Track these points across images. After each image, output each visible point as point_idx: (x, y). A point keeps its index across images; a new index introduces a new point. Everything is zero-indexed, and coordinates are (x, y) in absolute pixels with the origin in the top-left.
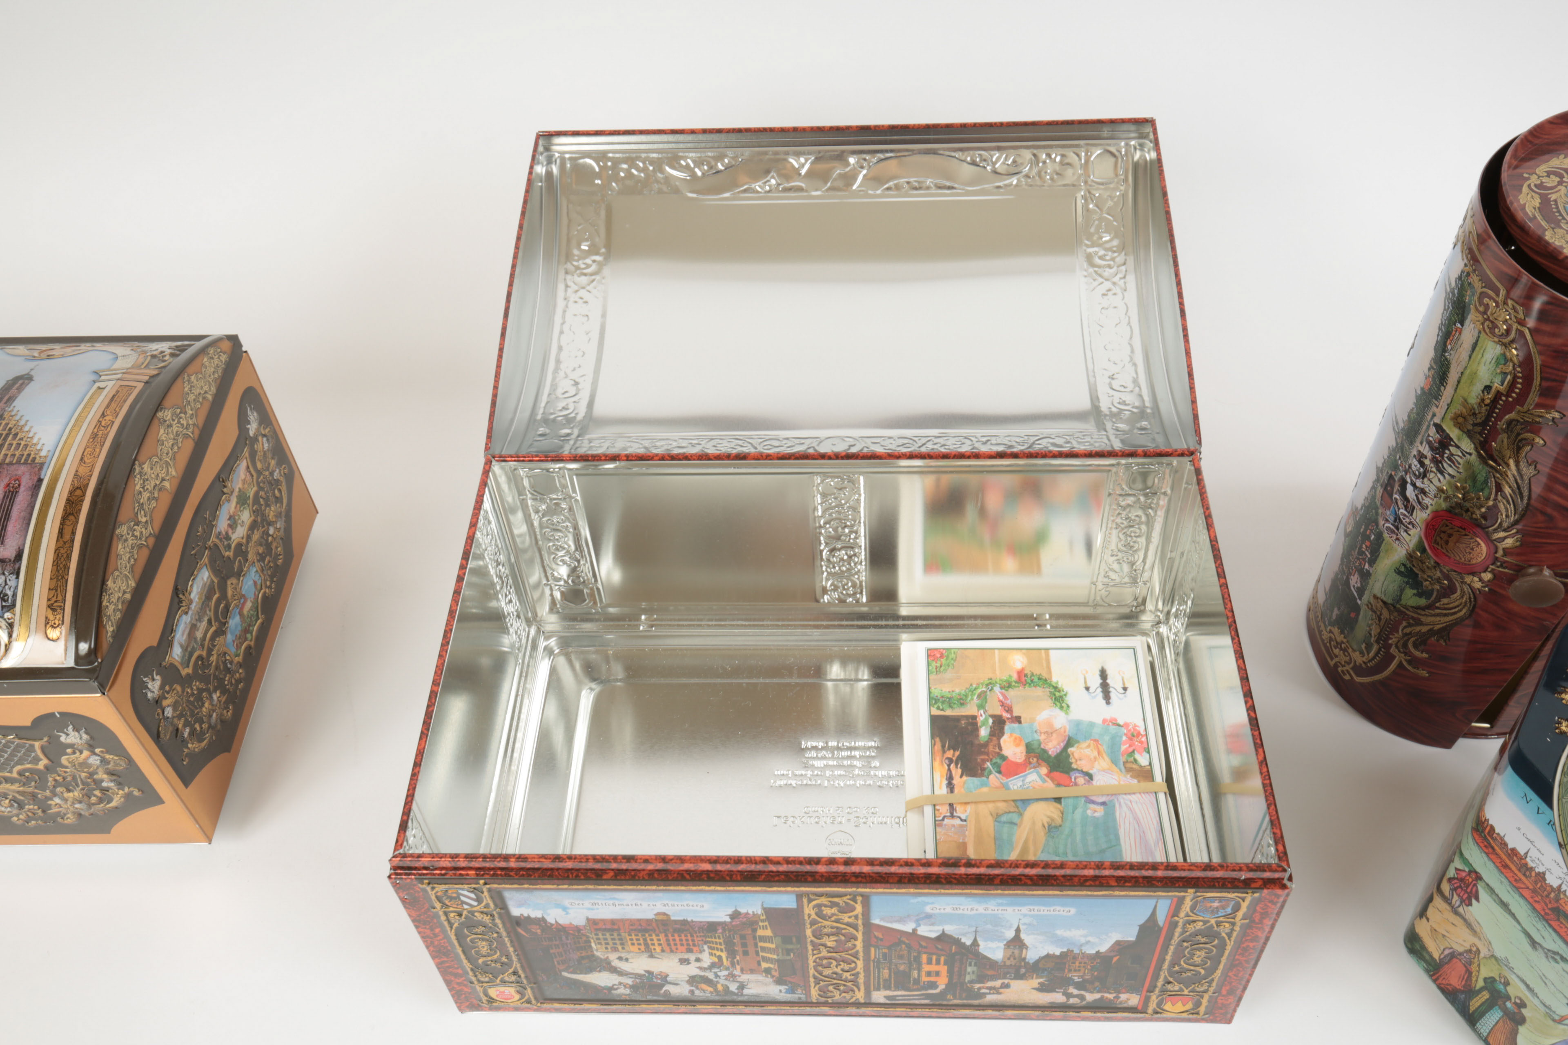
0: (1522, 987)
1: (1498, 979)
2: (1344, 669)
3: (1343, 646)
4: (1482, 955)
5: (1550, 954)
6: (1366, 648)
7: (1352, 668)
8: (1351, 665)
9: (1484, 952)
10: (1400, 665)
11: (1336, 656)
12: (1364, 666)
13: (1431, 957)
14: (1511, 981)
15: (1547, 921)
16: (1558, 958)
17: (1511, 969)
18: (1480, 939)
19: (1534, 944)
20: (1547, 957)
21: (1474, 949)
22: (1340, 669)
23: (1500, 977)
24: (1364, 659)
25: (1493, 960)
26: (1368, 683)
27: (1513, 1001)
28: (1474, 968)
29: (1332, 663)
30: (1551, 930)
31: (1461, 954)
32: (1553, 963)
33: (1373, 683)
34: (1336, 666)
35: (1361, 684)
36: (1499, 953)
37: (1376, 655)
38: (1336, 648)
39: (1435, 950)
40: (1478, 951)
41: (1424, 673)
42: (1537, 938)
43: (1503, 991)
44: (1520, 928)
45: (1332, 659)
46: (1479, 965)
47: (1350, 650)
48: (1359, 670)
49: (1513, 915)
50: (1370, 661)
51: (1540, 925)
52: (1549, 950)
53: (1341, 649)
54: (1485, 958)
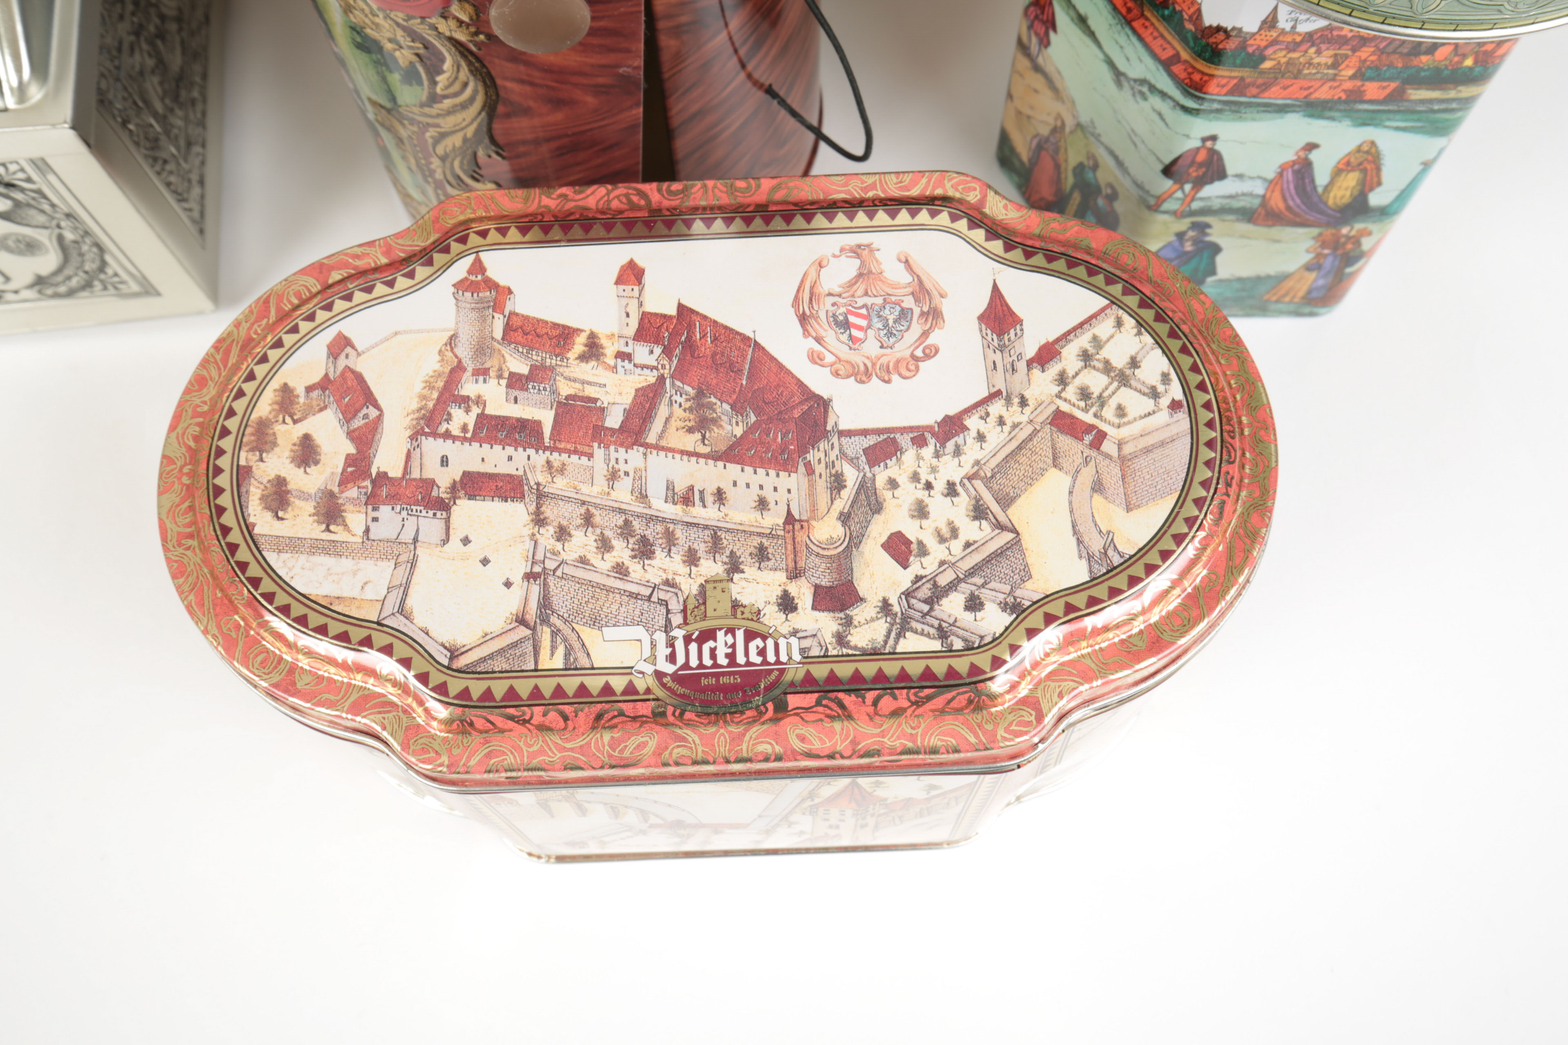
0: (1110, 162)
1: (1086, 163)
4: (1067, 130)
5: (1138, 87)
9: (1070, 123)
13: (1020, 161)
14: (1100, 161)
15: (1129, 23)
16: (1145, 89)
17: (1097, 137)
18: (1063, 102)
19: (1118, 75)
20: (1134, 95)
21: (1059, 123)
23: (1088, 158)
25: (1079, 132)
27: (1104, 193)
28: (1061, 157)
30: (1134, 39)
31: (1047, 140)
32: (1142, 103)
36: (1084, 119)
39: (1023, 149)
40: (1063, 124)
42: (1122, 65)
43: (1093, 181)
44: (1101, 56)
46: (1066, 150)
49: (1092, 34)
51: (1122, 40)
52: (1135, 81)
54: (1072, 132)
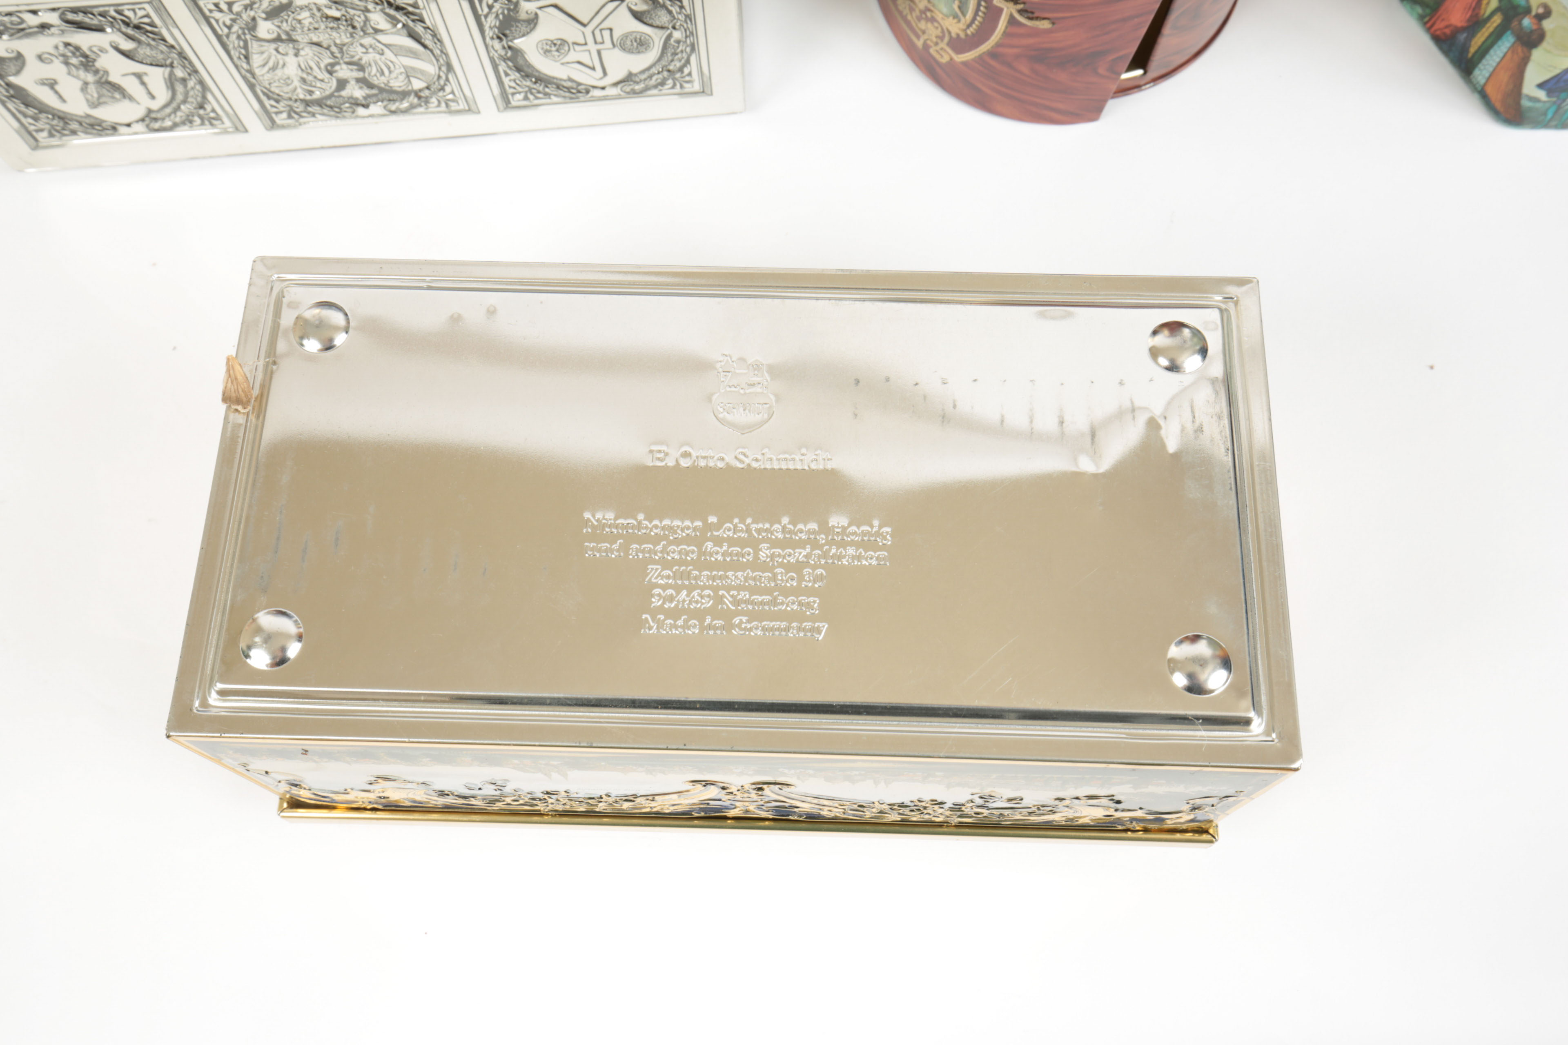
2: (938, 48)
3: (929, 14)
6: (960, 8)
7: (948, 44)
8: (947, 39)
10: (1012, 21)
11: (924, 32)
12: (962, 35)
22: (932, 51)
24: (962, 26)
26: (974, 60)
29: (920, 43)
33: (980, 59)
34: (926, 47)
35: (965, 63)
37: (976, 14)
38: (919, 19)
41: (1045, 25)
45: (918, 37)
47: (939, 17)
48: (959, 44)
50: (969, 26)
53: (927, 20)
